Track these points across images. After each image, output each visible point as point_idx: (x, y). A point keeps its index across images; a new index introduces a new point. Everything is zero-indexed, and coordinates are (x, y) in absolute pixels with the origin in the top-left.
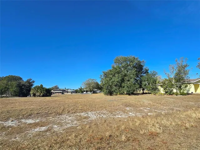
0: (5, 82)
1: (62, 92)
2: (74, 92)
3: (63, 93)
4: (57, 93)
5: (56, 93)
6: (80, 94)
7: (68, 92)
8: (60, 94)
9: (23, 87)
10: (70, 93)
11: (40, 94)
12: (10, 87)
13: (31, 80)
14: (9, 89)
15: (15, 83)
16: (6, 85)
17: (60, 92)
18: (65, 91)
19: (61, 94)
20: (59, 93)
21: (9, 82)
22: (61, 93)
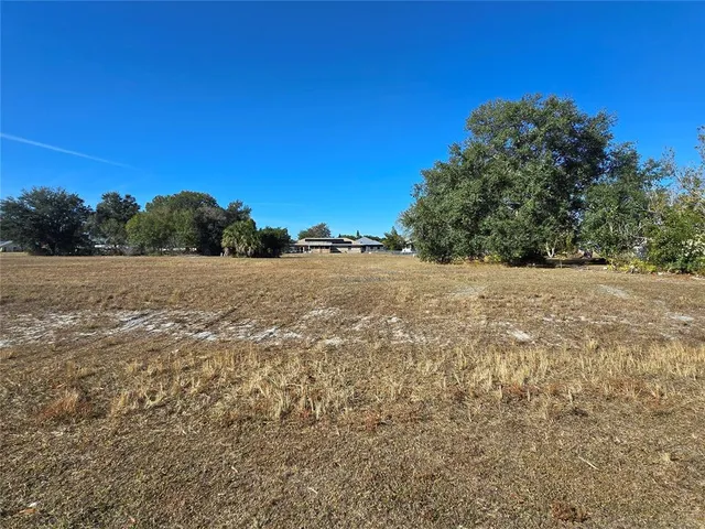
0: (165, 210)
1: (330, 244)
2: (379, 247)
3: (333, 250)
4: (317, 247)
5: (312, 247)
6: (389, 254)
7: (350, 247)
8: (325, 251)
9: (210, 227)
10: (359, 250)
11: (246, 249)
12: (177, 226)
13: (241, 204)
14: (175, 230)
15: (187, 214)
16: (169, 220)
17: (326, 244)
18: (342, 241)
19: (329, 250)
20: (321, 247)
21: (175, 212)
22: (327, 247)
